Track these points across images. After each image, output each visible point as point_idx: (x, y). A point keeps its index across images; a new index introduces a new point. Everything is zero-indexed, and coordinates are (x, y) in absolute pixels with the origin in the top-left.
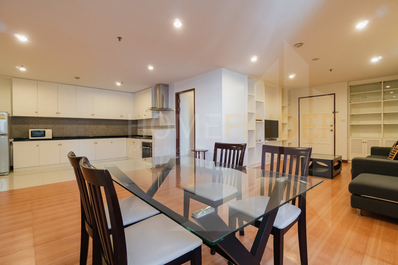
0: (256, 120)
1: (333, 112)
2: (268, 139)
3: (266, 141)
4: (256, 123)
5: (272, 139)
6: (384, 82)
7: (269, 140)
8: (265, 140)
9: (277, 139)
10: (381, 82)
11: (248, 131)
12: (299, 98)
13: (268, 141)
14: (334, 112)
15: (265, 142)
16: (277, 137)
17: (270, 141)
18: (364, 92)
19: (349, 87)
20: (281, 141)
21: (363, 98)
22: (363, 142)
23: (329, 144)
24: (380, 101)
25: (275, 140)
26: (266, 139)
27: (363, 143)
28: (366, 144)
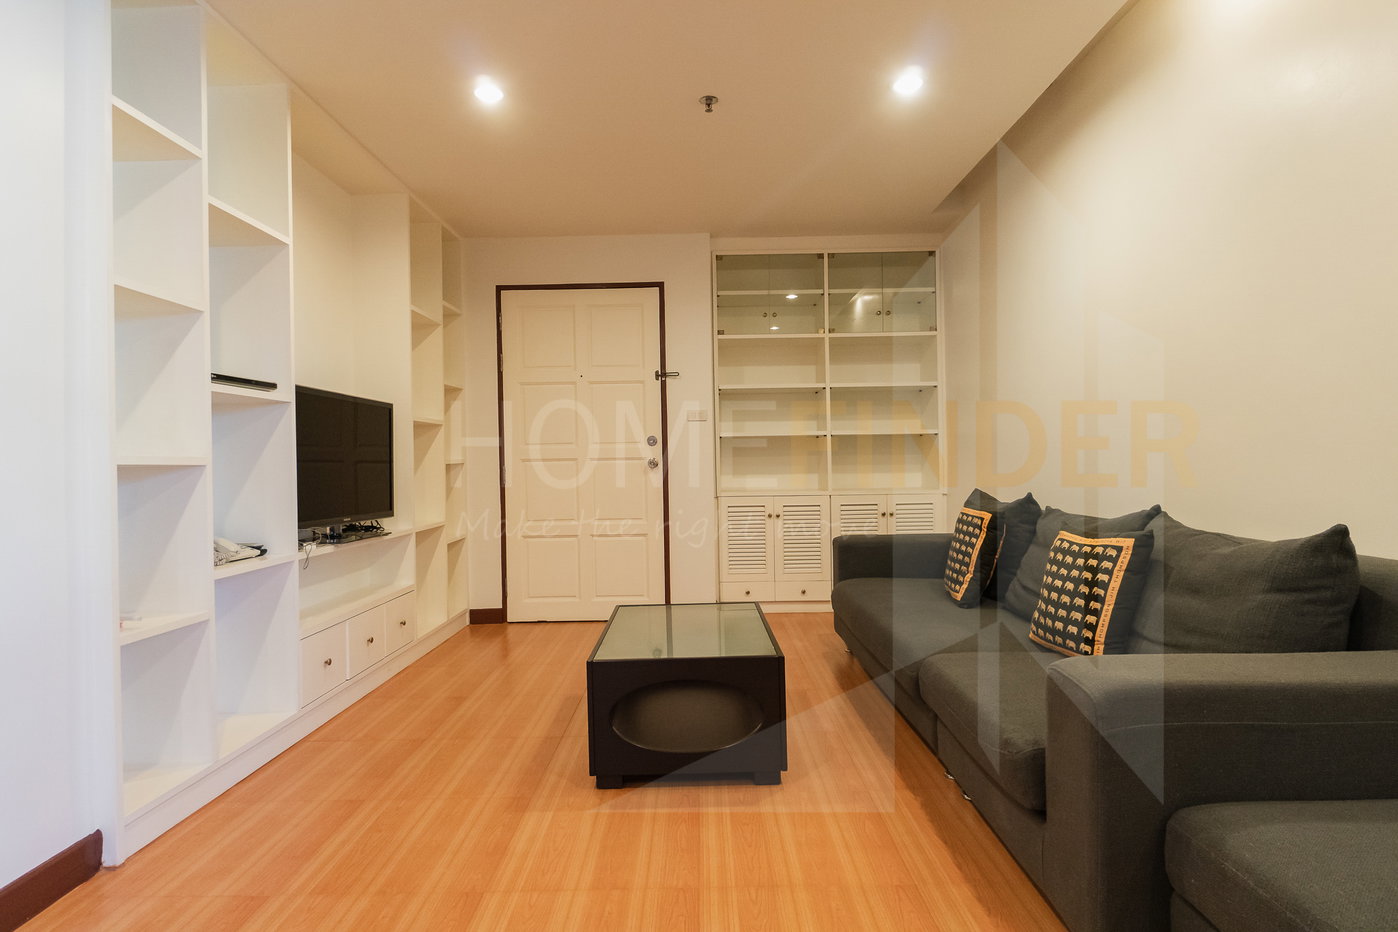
0: (218, 378)
1: (657, 376)
2: (328, 530)
3: (312, 548)
4: (219, 405)
5: (351, 529)
6: (832, 256)
7: (336, 538)
8: (302, 542)
9: (386, 523)
10: (821, 256)
11: (120, 468)
12: (499, 289)
13: (328, 549)
14: (662, 375)
15: (303, 555)
16: (388, 509)
17: (344, 547)
18: (765, 292)
19: (714, 257)
20: (413, 540)
21: (765, 315)
22: (770, 516)
23: (645, 535)
24: (820, 335)
25: (373, 531)
26: (309, 532)
27: (768, 521)
28: (780, 522)
